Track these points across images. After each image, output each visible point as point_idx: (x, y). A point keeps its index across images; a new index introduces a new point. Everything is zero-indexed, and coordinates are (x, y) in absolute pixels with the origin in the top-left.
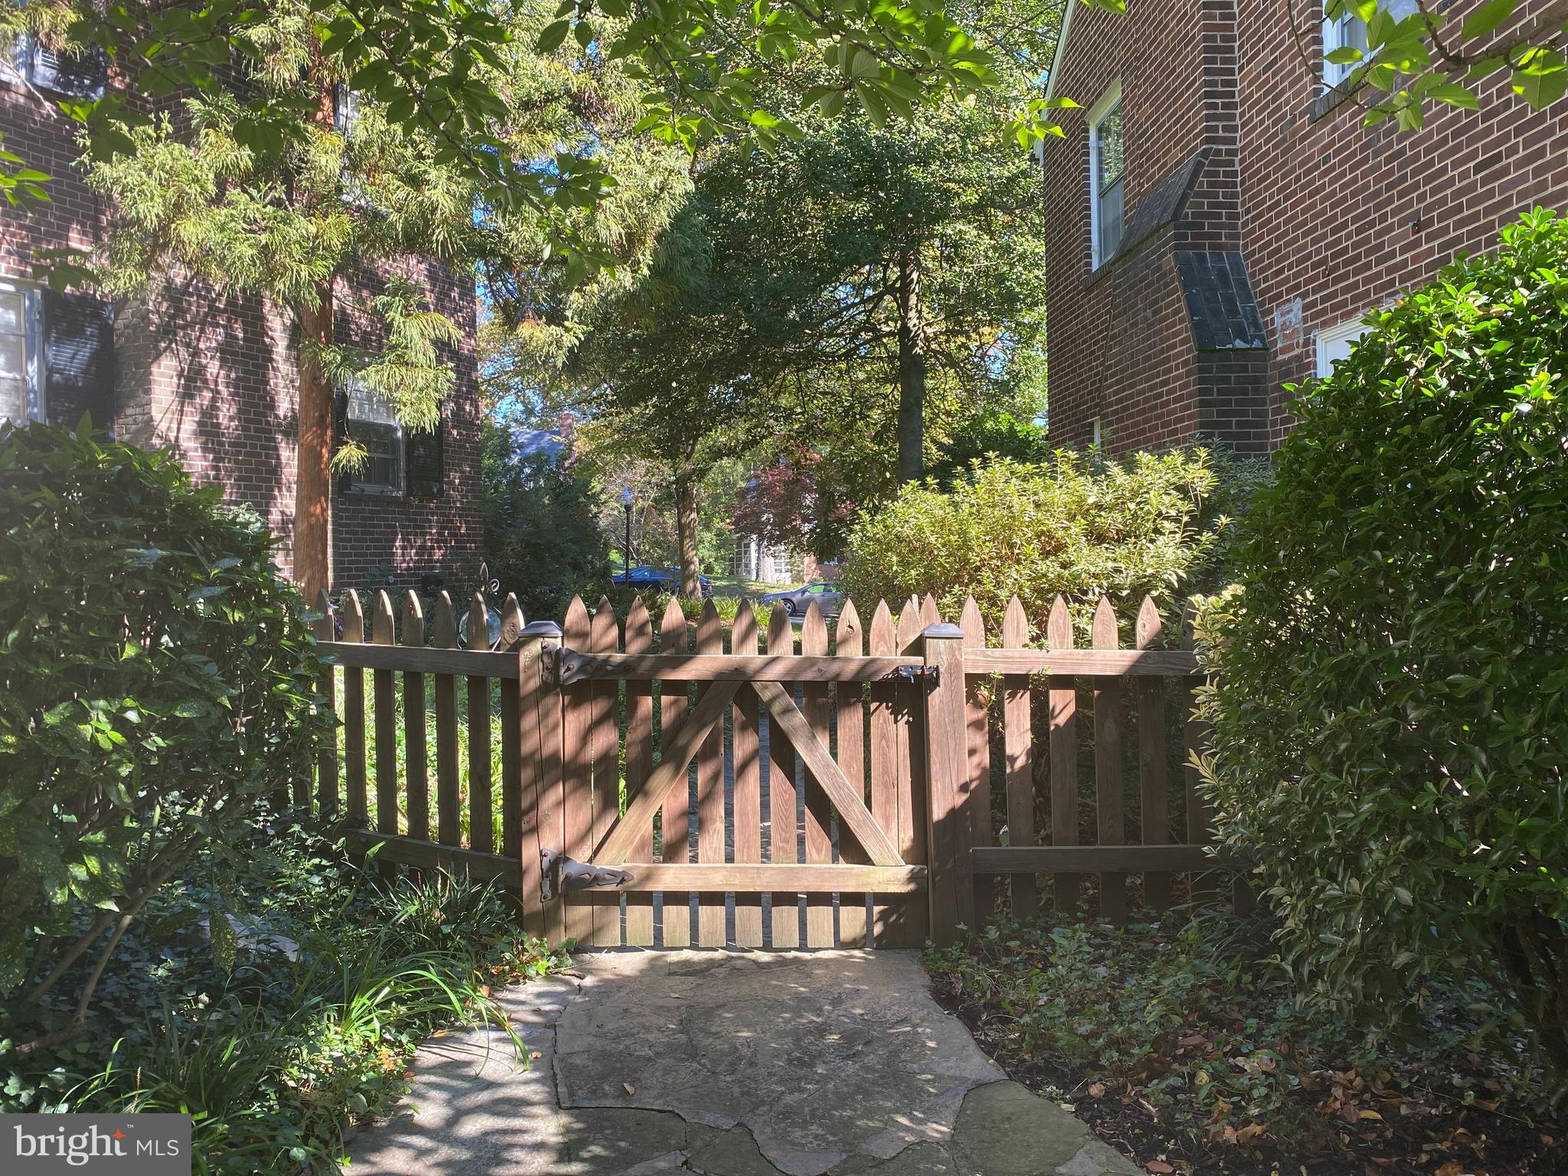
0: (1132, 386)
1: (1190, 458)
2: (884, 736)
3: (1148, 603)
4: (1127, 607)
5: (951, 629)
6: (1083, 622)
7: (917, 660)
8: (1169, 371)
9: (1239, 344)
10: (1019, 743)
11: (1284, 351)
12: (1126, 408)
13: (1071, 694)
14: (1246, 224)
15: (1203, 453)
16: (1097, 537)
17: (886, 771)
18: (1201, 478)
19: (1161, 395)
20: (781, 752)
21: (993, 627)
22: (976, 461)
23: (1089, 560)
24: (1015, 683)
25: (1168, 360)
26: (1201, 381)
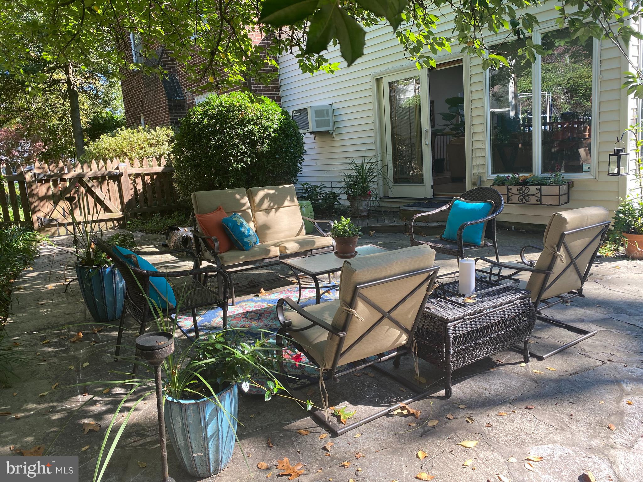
0: (152, 107)
1: (168, 128)
2: (112, 187)
3: (163, 157)
4: (159, 160)
5: (124, 164)
6: (150, 163)
7: (117, 171)
8: (161, 104)
9: (178, 98)
10: (140, 187)
11: (189, 100)
12: (150, 113)
13: (149, 177)
14: (177, 67)
15: (170, 127)
16: (151, 146)
17: (113, 194)
18: (171, 133)
19: (159, 110)
20: (89, 191)
21: (132, 165)
22: (119, 129)
23: (150, 150)
24: (138, 175)
25: (160, 101)
26: (169, 108)
